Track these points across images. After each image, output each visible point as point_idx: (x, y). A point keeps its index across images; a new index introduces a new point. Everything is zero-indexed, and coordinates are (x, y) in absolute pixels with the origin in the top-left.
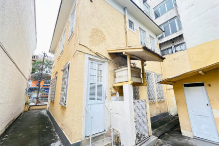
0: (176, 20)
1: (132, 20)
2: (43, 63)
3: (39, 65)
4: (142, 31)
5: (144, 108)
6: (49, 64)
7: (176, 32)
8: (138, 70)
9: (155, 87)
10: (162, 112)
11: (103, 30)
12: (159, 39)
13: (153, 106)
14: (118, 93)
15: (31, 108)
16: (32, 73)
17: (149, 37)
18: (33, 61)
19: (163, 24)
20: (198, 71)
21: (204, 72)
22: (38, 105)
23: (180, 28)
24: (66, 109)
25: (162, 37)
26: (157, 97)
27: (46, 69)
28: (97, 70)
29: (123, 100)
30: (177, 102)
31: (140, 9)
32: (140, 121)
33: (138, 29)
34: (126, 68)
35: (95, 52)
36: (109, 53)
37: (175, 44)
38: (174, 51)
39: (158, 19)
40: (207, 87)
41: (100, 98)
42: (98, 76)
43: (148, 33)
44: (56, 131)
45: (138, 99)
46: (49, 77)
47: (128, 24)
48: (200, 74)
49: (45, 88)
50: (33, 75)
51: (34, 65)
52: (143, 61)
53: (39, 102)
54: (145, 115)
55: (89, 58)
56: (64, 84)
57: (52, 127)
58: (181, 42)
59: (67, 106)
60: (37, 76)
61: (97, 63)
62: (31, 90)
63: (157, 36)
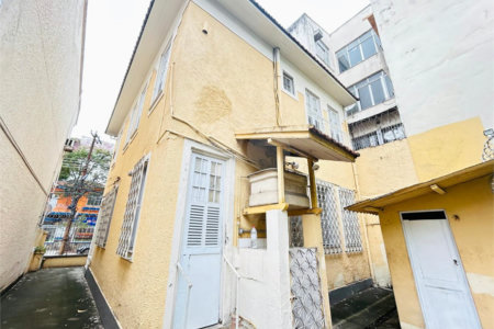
0: (382, 77)
1: (291, 73)
2: (89, 157)
3: (80, 161)
4: (311, 97)
5: (315, 266)
6: (104, 159)
7: (384, 101)
8: (301, 180)
9: (340, 220)
10: (357, 279)
11: (228, 91)
12: (349, 113)
13: (337, 263)
14: (254, 230)
15: (48, 262)
16: (61, 178)
17: (326, 108)
18: (66, 150)
19: (356, 84)
20: (428, 185)
21: (443, 189)
22: (66, 257)
23: (392, 95)
24: (132, 266)
25: (355, 110)
26: (344, 243)
27: (94, 171)
28: (208, 177)
29: (265, 247)
30: (388, 255)
31: (306, 51)
32: (305, 299)
33: (304, 92)
34: (273, 174)
35: (208, 136)
36: (238, 140)
37: (383, 127)
38: (381, 141)
39: (346, 72)
40: (453, 220)
41: (212, 240)
42: (211, 191)
43: (325, 101)
44: (102, 322)
45: (302, 245)
46: (99, 190)
47: (281, 80)
48: (434, 192)
49: (87, 216)
50: (63, 182)
51: (67, 160)
52: (312, 159)
53: (70, 249)
54: (316, 283)
55: (193, 148)
56: (131, 205)
57: (91, 310)
58: (393, 123)
59: (133, 259)
60: (72, 185)
61: (210, 160)
62: (54, 218)
63: (344, 107)
